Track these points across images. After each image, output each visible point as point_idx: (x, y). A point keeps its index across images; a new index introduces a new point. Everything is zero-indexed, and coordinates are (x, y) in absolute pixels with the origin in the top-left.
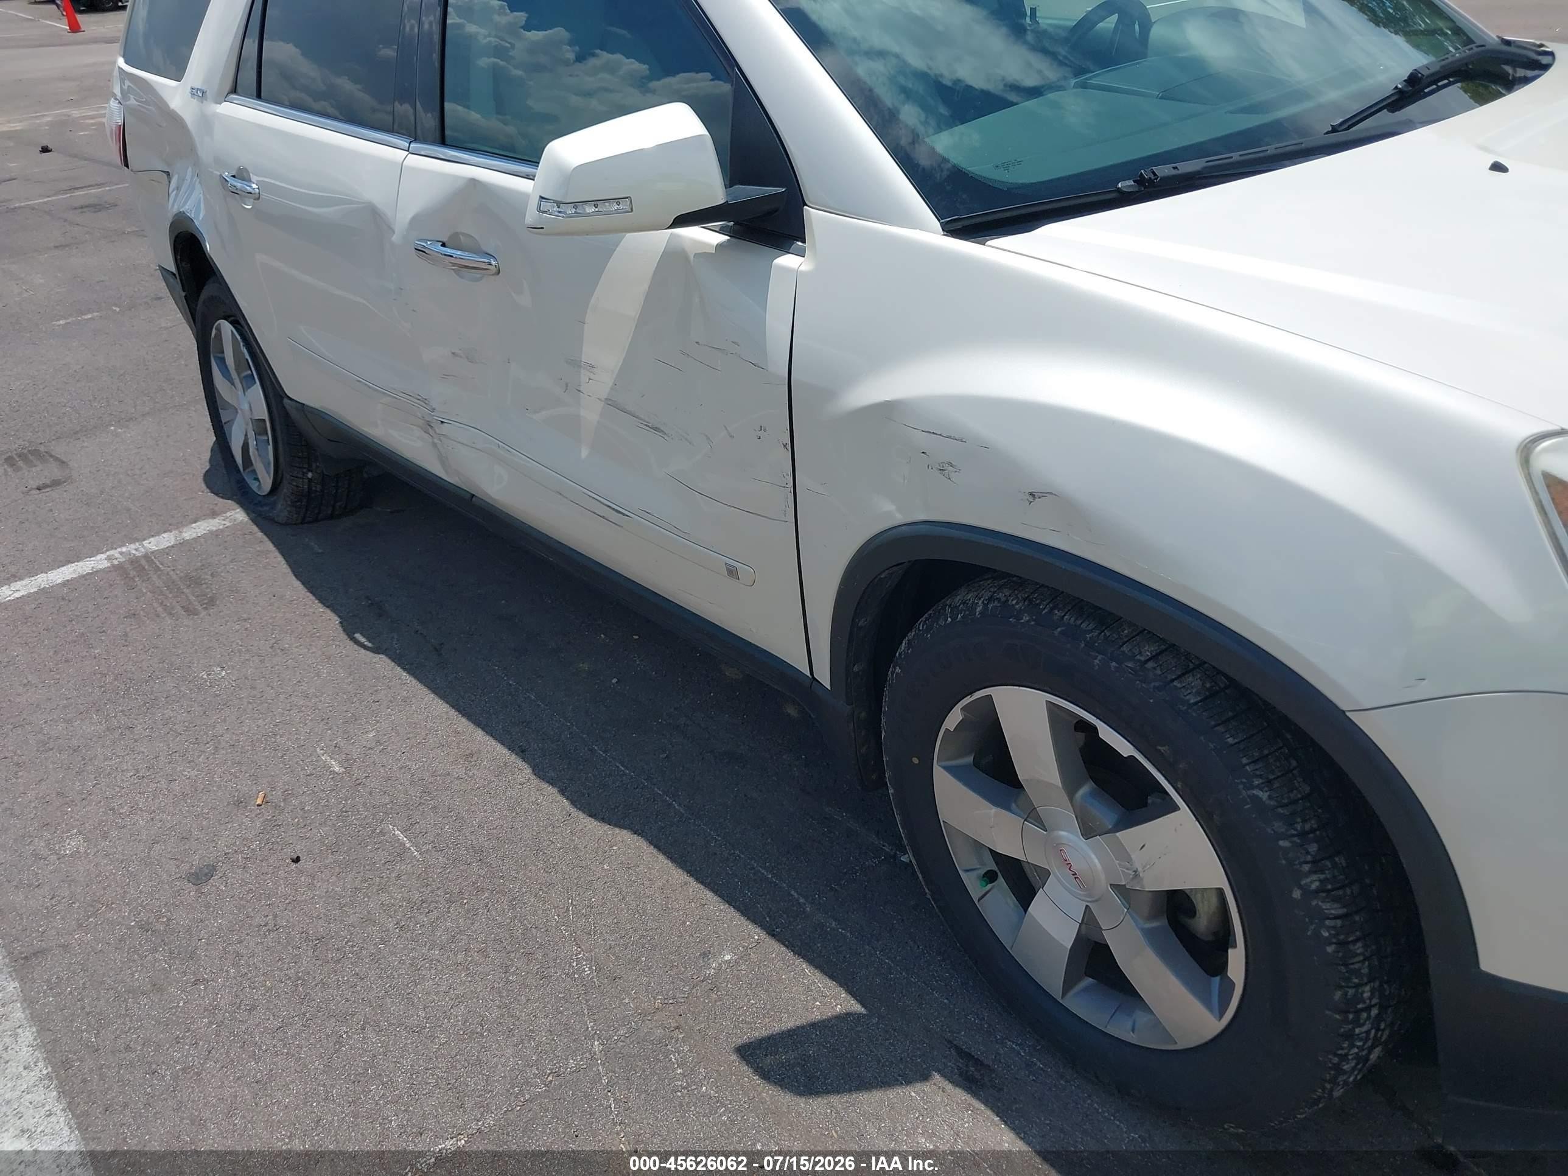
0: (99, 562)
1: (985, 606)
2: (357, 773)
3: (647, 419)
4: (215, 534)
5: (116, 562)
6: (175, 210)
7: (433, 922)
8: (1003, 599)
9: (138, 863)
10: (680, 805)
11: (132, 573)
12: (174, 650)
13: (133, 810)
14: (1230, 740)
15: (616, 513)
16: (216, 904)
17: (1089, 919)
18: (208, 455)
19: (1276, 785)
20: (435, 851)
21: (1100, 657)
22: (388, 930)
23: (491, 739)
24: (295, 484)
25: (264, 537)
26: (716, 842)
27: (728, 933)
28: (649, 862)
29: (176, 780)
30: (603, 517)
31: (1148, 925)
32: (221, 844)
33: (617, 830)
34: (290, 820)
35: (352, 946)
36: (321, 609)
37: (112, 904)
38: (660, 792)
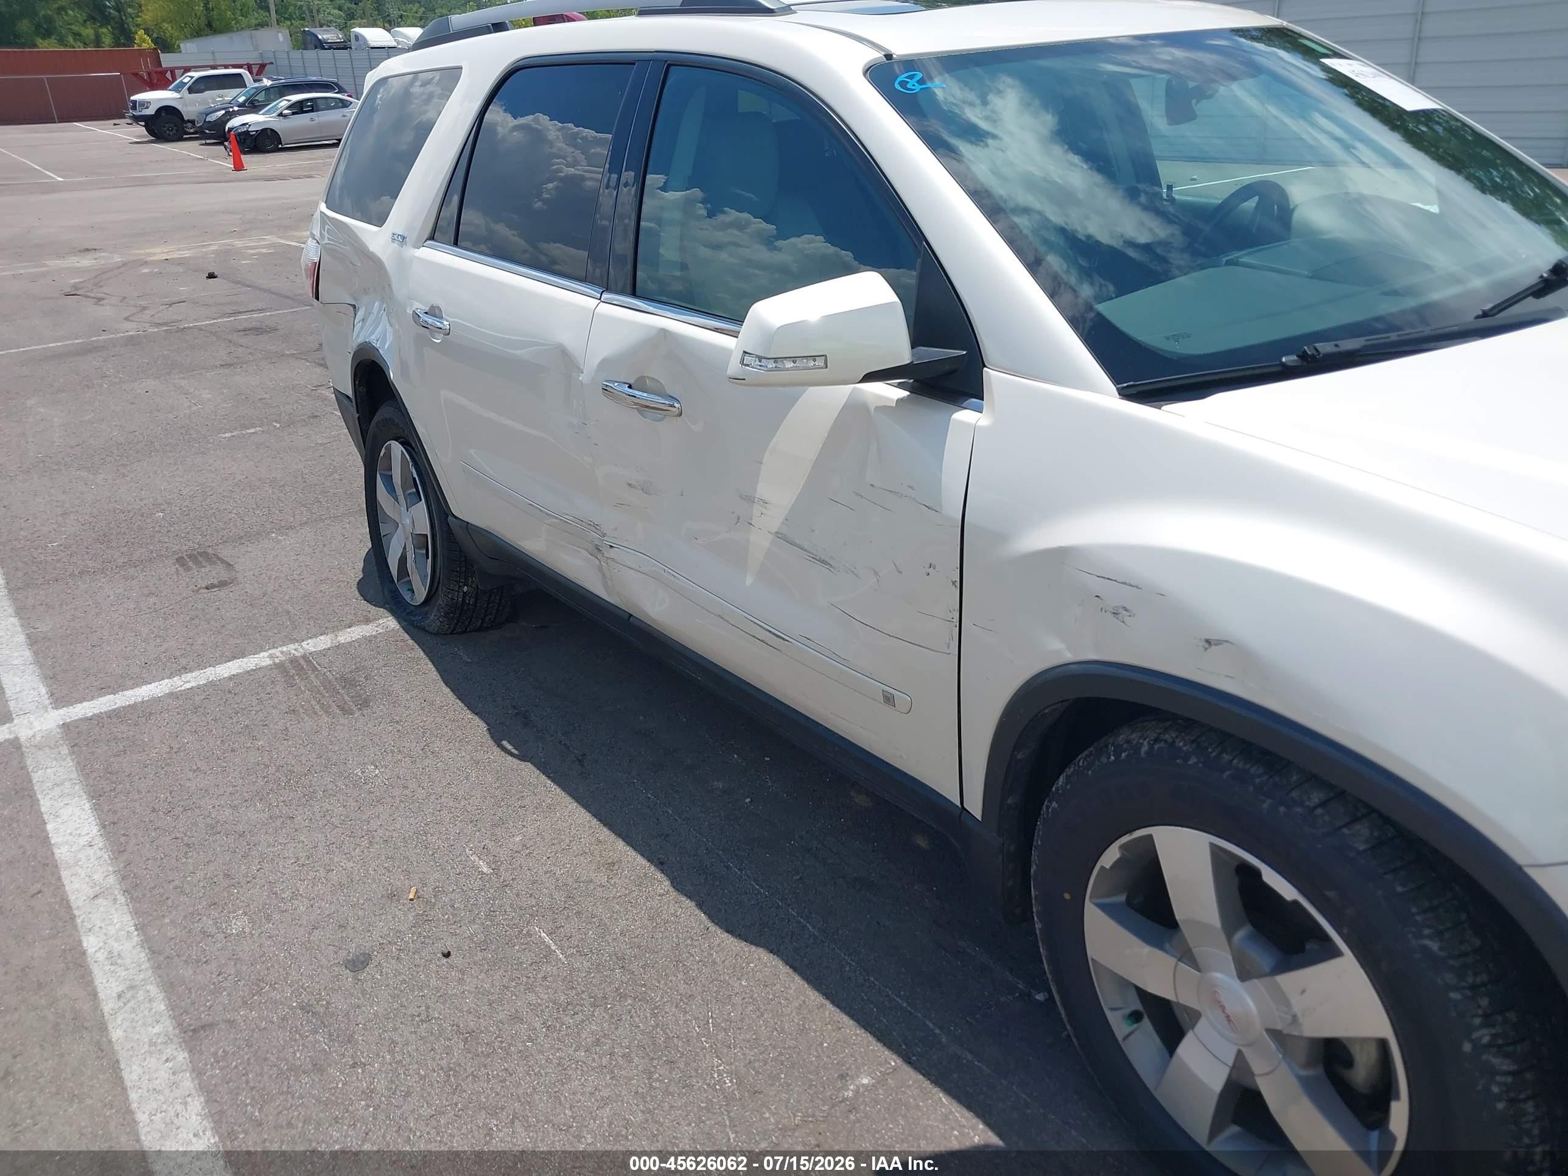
0: (262, 659)
1: (1151, 747)
2: (505, 875)
3: (815, 552)
4: (369, 640)
5: (277, 661)
6: (360, 340)
7: (579, 1024)
8: (1170, 740)
9: (300, 947)
10: (814, 927)
11: (292, 672)
12: (330, 747)
13: (294, 896)
14: (1400, 889)
15: (776, 638)
16: (371, 991)
17: (1240, 1064)
18: (361, 565)
19: (1447, 935)
20: (580, 955)
21: (1269, 801)
22: (536, 1029)
23: (632, 850)
24: (450, 596)
25: (415, 644)
26: (850, 966)
27: (866, 1058)
28: (785, 981)
29: (333, 870)
30: (762, 641)
31: (1303, 1073)
32: (376, 934)
33: (753, 948)
34: (440, 916)
35: (501, 1042)
36: (470, 715)
37: (275, 983)
38: (795, 914)
